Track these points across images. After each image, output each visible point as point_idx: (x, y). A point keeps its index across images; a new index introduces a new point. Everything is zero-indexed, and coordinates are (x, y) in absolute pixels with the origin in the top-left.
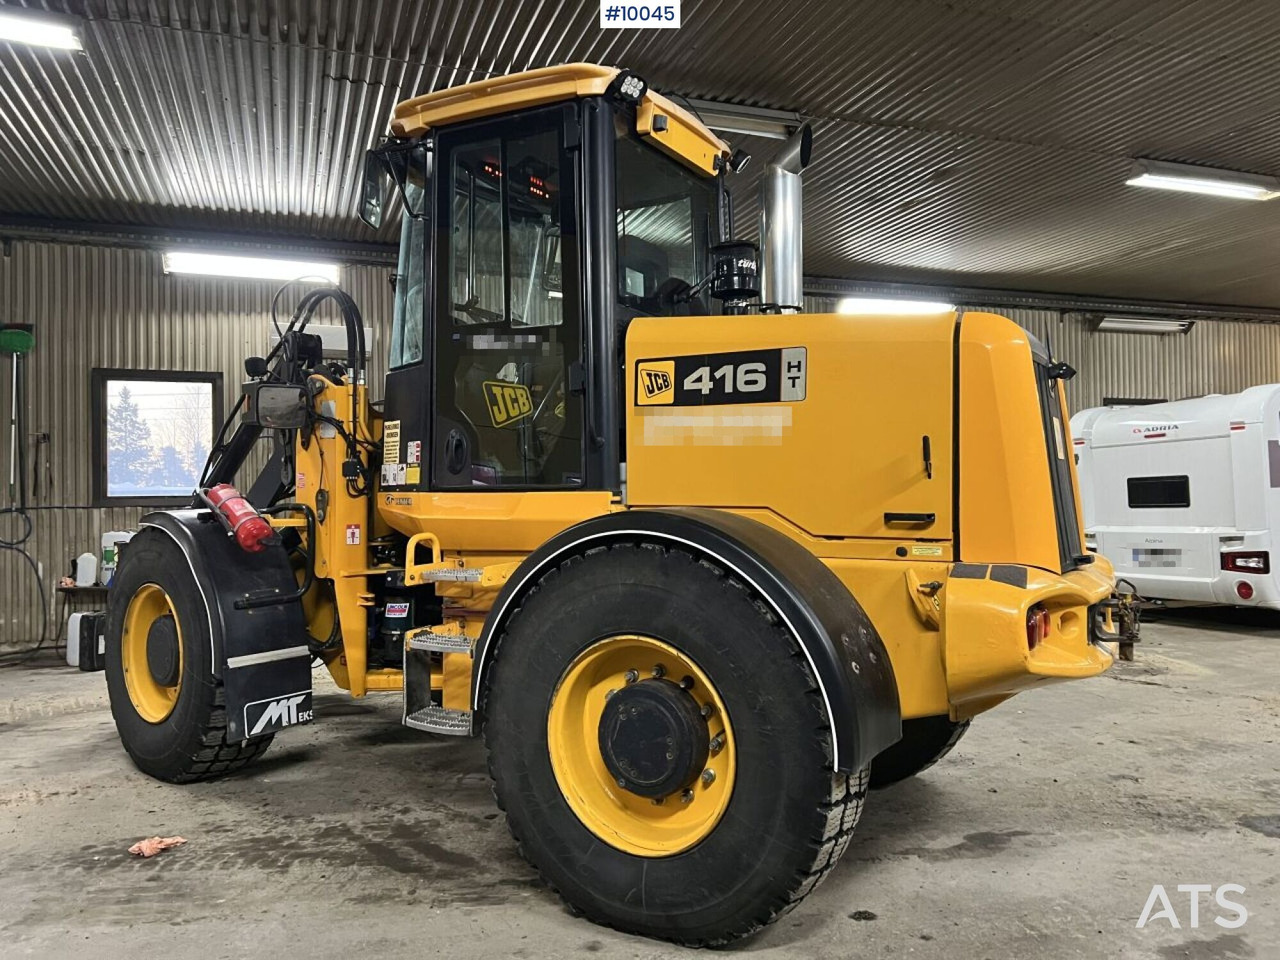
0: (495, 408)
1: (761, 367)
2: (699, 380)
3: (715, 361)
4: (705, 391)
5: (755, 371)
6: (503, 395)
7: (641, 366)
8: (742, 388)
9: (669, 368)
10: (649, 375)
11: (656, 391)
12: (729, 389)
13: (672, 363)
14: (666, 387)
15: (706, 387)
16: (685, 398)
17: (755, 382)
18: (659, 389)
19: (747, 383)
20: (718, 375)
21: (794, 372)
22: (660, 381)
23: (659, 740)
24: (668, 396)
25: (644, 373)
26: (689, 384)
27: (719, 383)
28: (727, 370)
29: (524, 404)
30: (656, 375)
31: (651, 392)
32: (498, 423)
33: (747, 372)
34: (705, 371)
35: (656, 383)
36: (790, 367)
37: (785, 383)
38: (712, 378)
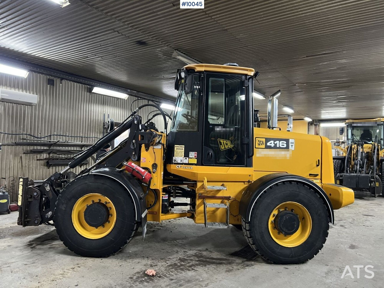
0: (221, 146)
1: (285, 142)
2: (271, 143)
3: (275, 140)
4: (273, 146)
5: (284, 143)
6: (223, 143)
7: (256, 139)
8: (281, 146)
9: (264, 140)
10: (259, 141)
11: (260, 145)
12: (278, 146)
13: (264, 139)
14: (263, 144)
15: (273, 145)
16: (267, 147)
17: (284, 145)
18: (261, 144)
19: (282, 145)
20: (275, 143)
21: (292, 144)
22: (261, 143)
23: (293, 223)
24: (264, 146)
25: (257, 140)
26: (268, 144)
27: (276, 145)
28: (277, 142)
29: (229, 145)
30: (260, 141)
31: (259, 145)
32: (222, 149)
33: (282, 143)
34: (272, 142)
35: (260, 143)
36: (291, 143)
37: (290, 146)
38: (274, 143)
